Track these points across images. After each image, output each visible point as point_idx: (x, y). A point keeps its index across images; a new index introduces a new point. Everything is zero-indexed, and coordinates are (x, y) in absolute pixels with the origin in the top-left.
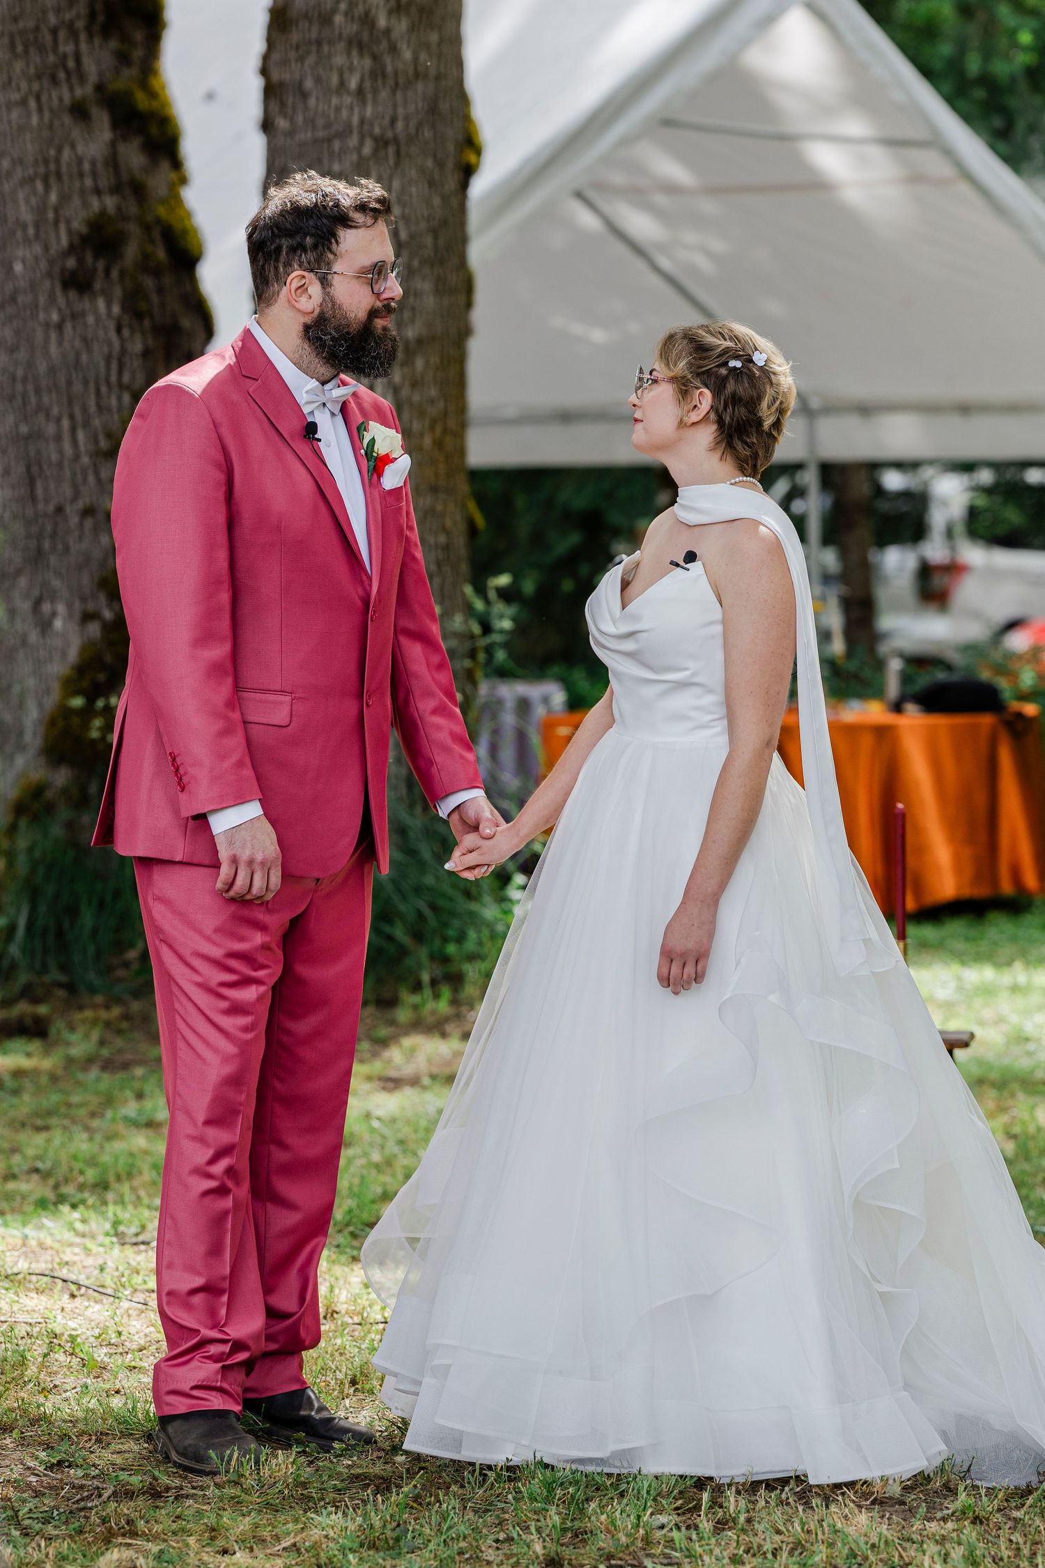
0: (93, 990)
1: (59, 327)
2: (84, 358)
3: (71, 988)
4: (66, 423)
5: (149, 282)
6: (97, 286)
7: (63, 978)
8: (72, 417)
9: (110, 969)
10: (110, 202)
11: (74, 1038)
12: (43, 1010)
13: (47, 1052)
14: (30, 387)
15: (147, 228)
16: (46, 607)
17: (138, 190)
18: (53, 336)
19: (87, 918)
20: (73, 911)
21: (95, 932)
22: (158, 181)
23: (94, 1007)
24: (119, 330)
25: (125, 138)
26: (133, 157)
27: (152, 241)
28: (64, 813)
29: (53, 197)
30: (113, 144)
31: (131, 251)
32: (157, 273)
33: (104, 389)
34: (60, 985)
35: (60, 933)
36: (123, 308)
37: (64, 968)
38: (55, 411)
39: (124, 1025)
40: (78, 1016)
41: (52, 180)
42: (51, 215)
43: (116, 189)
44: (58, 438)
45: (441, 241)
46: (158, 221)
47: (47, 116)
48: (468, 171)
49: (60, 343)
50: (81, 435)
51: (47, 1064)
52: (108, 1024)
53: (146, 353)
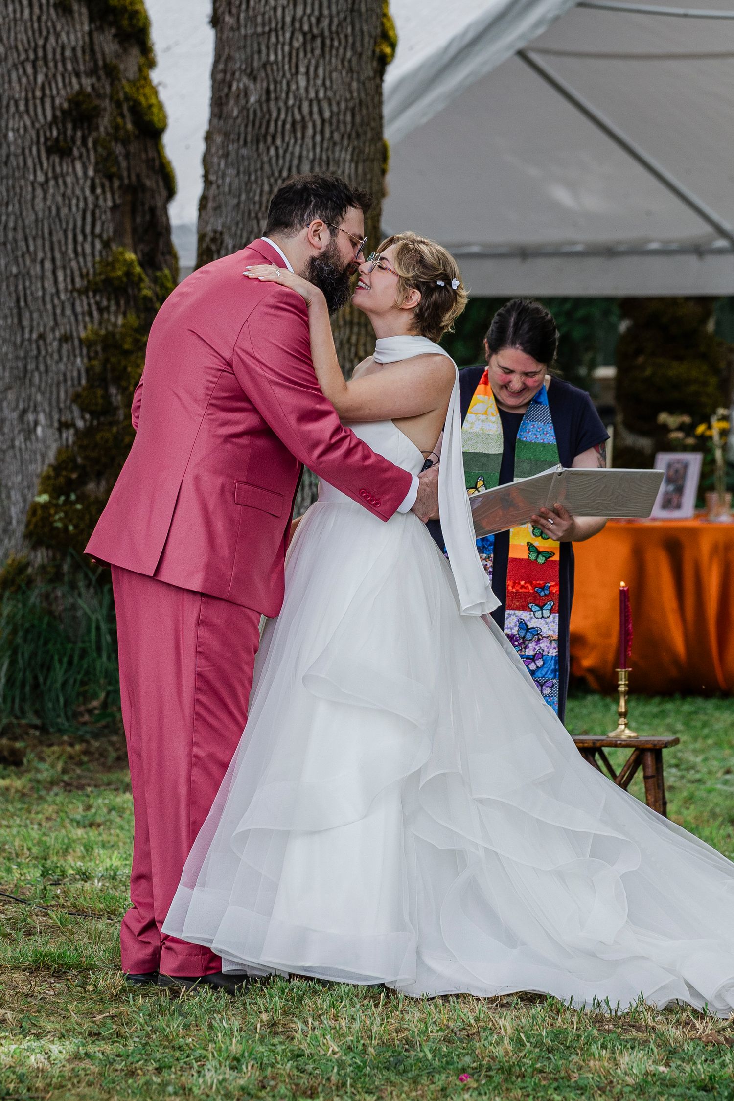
0: (61, 731)
1: (44, 185)
2: (64, 211)
3: (43, 729)
4: (48, 265)
5: (119, 149)
6: (76, 152)
7: (37, 722)
8: (53, 260)
9: (76, 715)
10: (87, 82)
11: (42, 766)
12: (19, 745)
13: (19, 775)
14: (20, 235)
15: (119, 104)
16: (31, 417)
17: (112, 72)
18: (39, 192)
19: (59, 673)
20: (47, 667)
21: (64, 684)
22: (130, 65)
23: (61, 744)
24: (93, 189)
25: (101, 29)
26: (107, 45)
27: (123, 116)
28: (40, 587)
29: (40, 78)
30: (90, 33)
31: (104, 123)
32: (125, 142)
33: (80, 238)
34: (36, 727)
35: (36, 686)
36: (96, 171)
37: (37, 713)
38: (40, 255)
39: (85, 759)
40: (47, 751)
41: (40, 63)
42: (38, 94)
43: (93, 72)
44: (42, 278)
45: (358, 119)
46: (127, 98)
47: (36, 10)
48: (383, 62)
49: (45, 199)
50: (60, 275)
51: (18, 783)
52: (71, 757)
53: (115, 208)
